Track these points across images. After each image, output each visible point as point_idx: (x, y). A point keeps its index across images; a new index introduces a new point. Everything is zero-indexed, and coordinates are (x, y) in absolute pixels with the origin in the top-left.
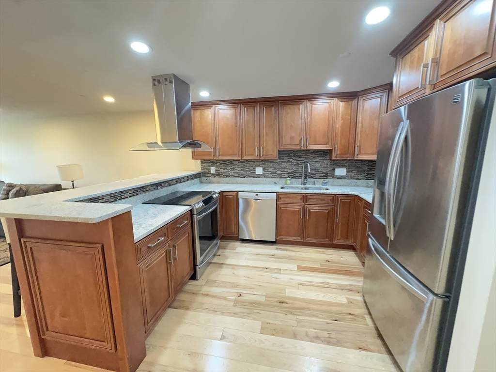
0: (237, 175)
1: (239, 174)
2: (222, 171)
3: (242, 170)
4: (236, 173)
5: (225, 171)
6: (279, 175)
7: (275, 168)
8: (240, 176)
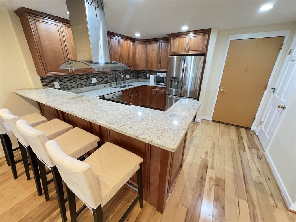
0: (80, 86)
1: (81, 85)
2: (67, 84)
3: (82, 82)
4: (79, 84)
5: (69, 84)
6: (105, 82)
7: (103, 78)
8: (82, 86)
